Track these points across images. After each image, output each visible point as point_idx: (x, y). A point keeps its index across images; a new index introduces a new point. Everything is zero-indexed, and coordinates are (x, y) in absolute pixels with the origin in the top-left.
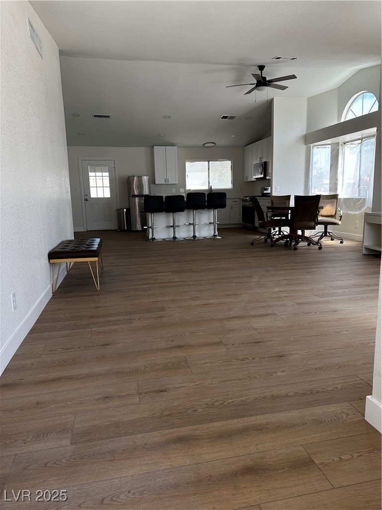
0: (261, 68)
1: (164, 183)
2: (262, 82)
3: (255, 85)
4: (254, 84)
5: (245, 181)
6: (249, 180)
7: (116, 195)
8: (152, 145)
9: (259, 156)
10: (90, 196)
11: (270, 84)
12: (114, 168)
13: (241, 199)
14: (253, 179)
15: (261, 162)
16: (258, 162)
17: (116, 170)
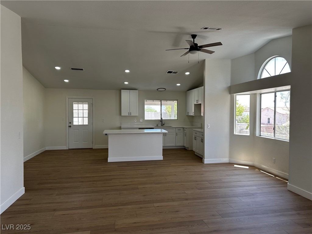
0: (194, 36)
1: (128, 115)
4: (188, 49)
6: (190, 114)
7: (92, 123)
8: (120, 89)
9: (196, 99)
10: (73, 123)
11: (200, 49)
12: (92, 104)
13: (183, 128)
14: (192, 115)
15: (197, 103)
16: (196, 103)
17: (94, 106)
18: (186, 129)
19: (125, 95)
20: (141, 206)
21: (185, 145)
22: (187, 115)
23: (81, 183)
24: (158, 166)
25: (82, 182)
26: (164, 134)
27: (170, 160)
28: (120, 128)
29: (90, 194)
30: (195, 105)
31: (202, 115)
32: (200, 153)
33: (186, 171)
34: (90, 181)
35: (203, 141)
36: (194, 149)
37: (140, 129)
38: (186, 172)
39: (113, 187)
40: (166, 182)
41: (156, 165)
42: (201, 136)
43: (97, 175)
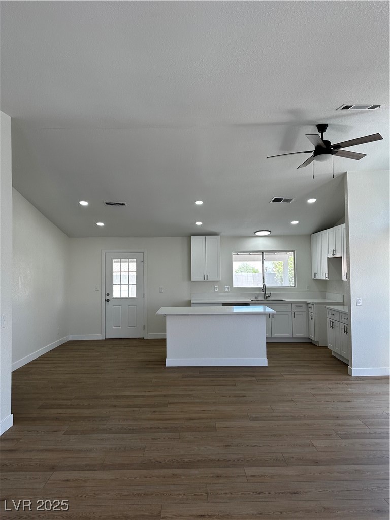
0: (322, 128)
1: (203, 280)
2: (324, 149)
3: (312, 154)
4: (311, 152)
5: (313, 278)
6: (319, 277)
7: (144, 294)
8: (189, 235)
9: (331, 248)
10: (112, 295)
11: (336, 150)
12: (143, 262)
13: (307, 304)
14: (324, 278)
15: (333, 257)
16: (330, 256)
17: (146, 265)
18: (312, 306)
19: (197, 244)
20: (219, 471)
21: (312, 337)
22: (314, 279)
23: (113, 410)
24: (257, 378)
25: (115, 406)
26: (270, 316)
27: (282, 366)
28: (189, 304)
29: (124, 435)
30: (328, 259)
31: (344, 278)
32: (343, 354)
33: (314, 392)
34: (129, 406)
35: (347, 330)
36: (330, 346)
37: (224, 304)
38: (314, 395)
39: (167, 422)
40: (272, 416)
41: (253, 376)
42: (344, 320)
43: (144, 393)
